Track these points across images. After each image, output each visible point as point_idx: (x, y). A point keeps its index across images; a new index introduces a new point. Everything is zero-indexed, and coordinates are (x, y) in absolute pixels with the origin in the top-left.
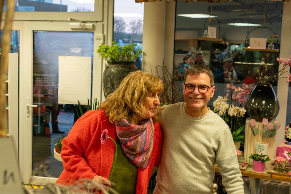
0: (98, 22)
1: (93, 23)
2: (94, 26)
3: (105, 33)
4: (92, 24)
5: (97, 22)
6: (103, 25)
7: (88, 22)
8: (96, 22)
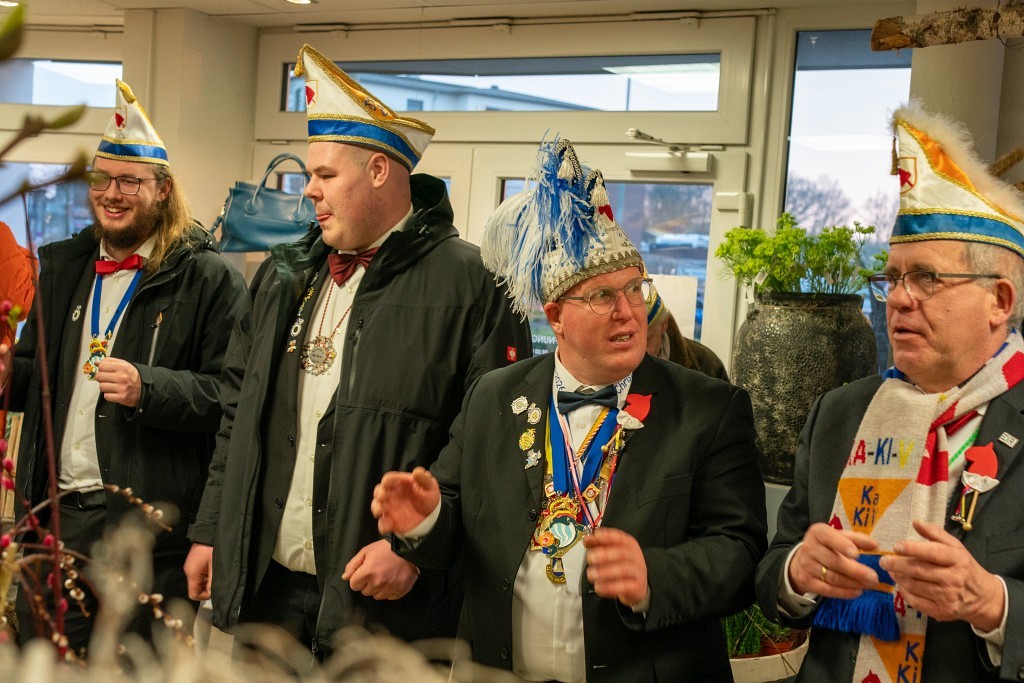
0: (729, 149)
1: (711, 153)
2: (713, 163)
3: (754, 190)
4: (705, 155)
5: (724, 146)
6: (748, 158)
7: (692, 148)
8: (720, 147)
